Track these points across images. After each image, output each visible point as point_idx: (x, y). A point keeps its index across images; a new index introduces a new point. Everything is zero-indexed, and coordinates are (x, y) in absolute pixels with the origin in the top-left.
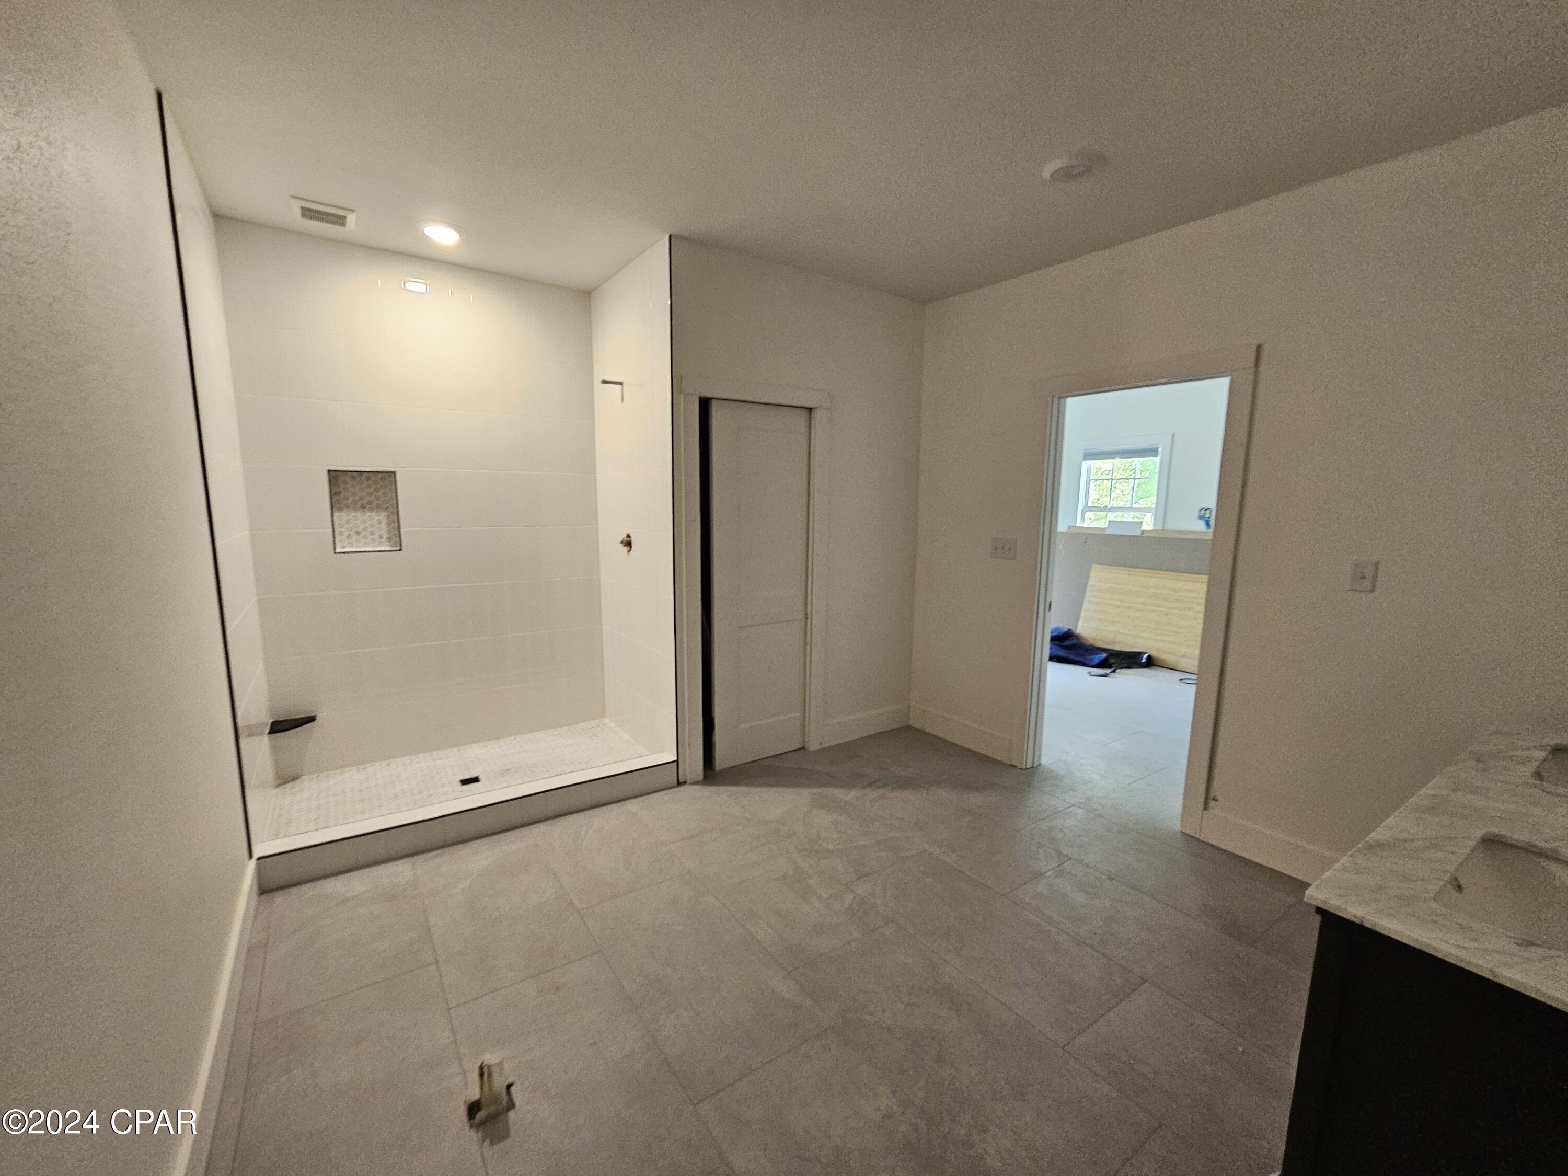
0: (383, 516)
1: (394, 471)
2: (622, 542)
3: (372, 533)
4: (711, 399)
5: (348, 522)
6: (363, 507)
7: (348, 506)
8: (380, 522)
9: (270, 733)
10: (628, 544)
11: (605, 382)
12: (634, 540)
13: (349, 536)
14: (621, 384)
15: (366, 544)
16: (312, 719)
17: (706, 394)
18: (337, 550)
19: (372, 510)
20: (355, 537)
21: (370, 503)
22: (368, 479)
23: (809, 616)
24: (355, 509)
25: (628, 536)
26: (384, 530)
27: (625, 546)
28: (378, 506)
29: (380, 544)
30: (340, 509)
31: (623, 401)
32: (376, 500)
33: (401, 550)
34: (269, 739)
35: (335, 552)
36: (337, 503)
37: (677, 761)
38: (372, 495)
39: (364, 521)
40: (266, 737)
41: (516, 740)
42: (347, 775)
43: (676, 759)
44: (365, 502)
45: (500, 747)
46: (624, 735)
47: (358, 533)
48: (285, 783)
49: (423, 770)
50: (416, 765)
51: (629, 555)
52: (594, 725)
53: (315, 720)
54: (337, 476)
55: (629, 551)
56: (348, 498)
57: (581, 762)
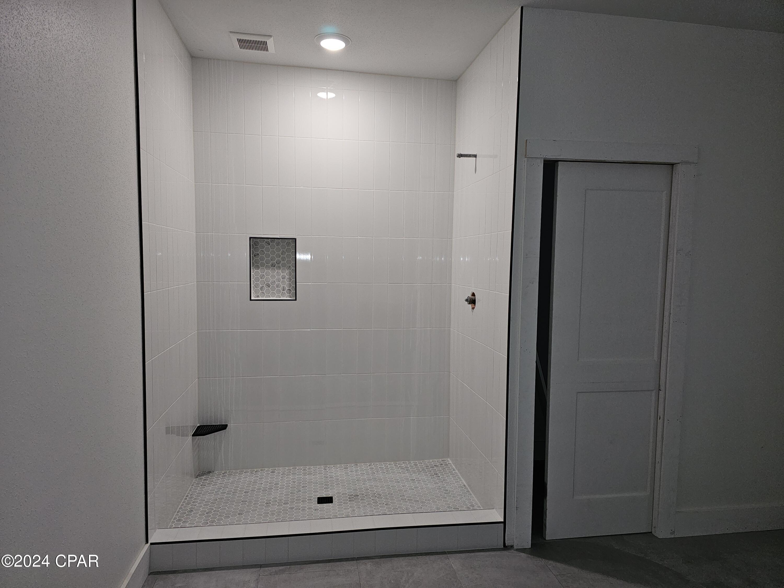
0: (286, 273)
1: (295, 238)
2: (467, 300)
3: (278, 286)
4: (557, 161)
5: (262, 277)
6: (273, 265)
7: (263, 265)
8: (283, 278)
9: (193, 435)
10: (472, 301)
11: (460, 156)
12: (477, 297)
13: (262, 288)
14: (475, 156)
15: (273, 294)
16: (224, 427)
17: (551, 156)
18: (252, 298)
19: (279, 268)
20: (266, 288)
21: (278, 263)
22: (278, 244)
23: (662, 388)
24: (267, 267)
25: (473, 295)
26: (286, 284)
27: (469, 304)
28: (284, 265)
29: (283, 295)
30: (257, 267)
31: (475, 172)
32: (283, 261)
33: (296, 300)
34: (193, 440)
35: (251, 300)
36: (256, 262)
37: (504, 523)
38: (280, 256)
39: (273, 276)
40: (190, 437)
41: (371, 467)
42: (243, 475)
43: (503, 520)
44: (275, 262)
45: (357, 471)
46: (462, 479)
47: (269, 286)
48: (203, 474)
49: (294, 482)
50: (291, 477)
51: (473, 312)
52: (438, 464)
53: (225, 429)
54: (257, 242)
55: (473, 308)
56: (262, 259)
57: (418, 501)
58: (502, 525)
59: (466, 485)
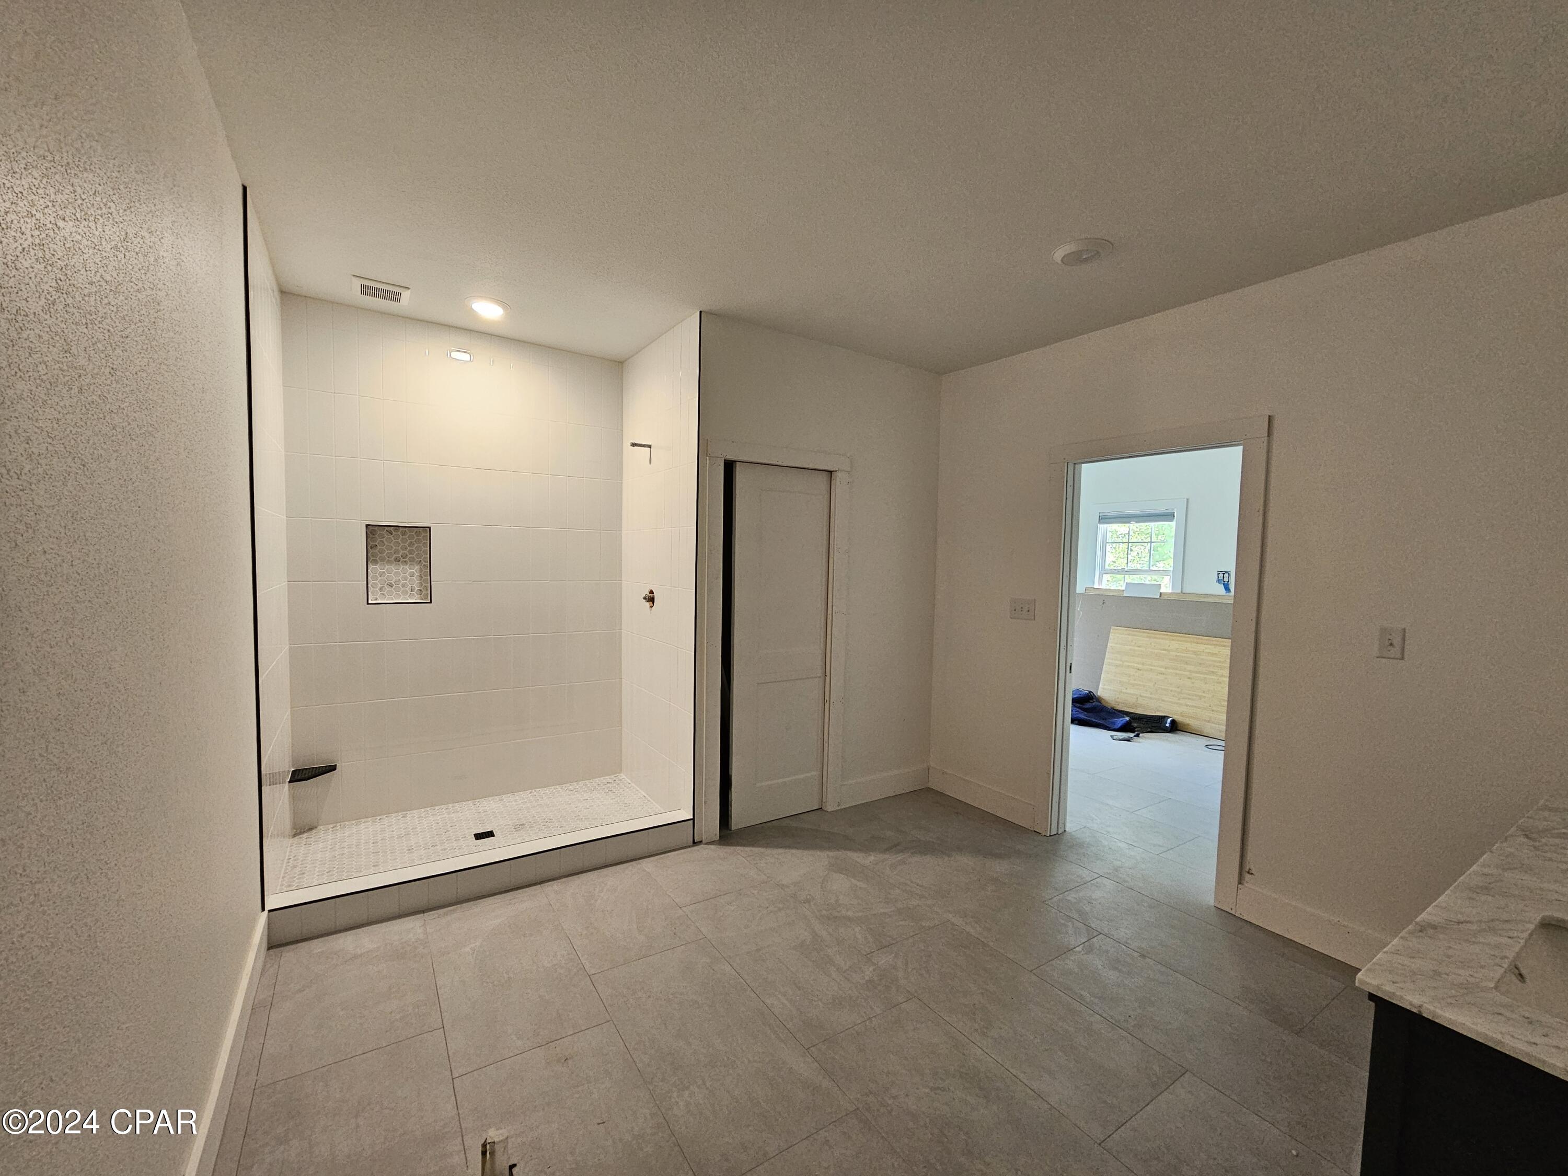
0: (415, 569)
1: (429, 526)
2: (645, 598)
3: (404, 586)
4: (736, 461)
5: (382, 574)
6: (397, 560)
7: (382, 560)
8: (412, 575)
9: (289, 782)
10: (651, 599)
11: (634, 445)
12: (657, 596)
13: (381, 589)
14: (650, 446)
15: (397, 596)
16: (333, 768)
17: (731, 457)
18: (370, 602)
19: (406, 563)
20: (388, 588)
21: (404, 556)
22: (404, 534)
23: (828, 674)
24: (389, 562)
25: (651, 592)
26: (416, 582)
27: (647, 602)
28: (412, 560)
29: (411, 596)
30: (375, 562)
31: (650, 463)
32: (411, 554)
33: (431, 602)
34: (289, 786)
35: (368, 604)
36: (373, 556)
37: (693, 819)
38: (406, 549)
39: (397, 574)
40: (287, 785)
41: (532, 794)
42: (362, 826)
43: (692, 817)
44: (400, 555)
45: (516, 801)
46: (640, 791)
47: (391, 585)
48: (301, 833)
49: (438, 823)
50: (431, 818)
51: (651, 610)
52: (610, 781)
53: (335, 769)
54: (374, 530)
55: (651, 607)
56: (381, 552)
57: (596, 818)
58: (692, 821)
59: (645, 795)
